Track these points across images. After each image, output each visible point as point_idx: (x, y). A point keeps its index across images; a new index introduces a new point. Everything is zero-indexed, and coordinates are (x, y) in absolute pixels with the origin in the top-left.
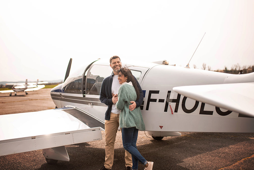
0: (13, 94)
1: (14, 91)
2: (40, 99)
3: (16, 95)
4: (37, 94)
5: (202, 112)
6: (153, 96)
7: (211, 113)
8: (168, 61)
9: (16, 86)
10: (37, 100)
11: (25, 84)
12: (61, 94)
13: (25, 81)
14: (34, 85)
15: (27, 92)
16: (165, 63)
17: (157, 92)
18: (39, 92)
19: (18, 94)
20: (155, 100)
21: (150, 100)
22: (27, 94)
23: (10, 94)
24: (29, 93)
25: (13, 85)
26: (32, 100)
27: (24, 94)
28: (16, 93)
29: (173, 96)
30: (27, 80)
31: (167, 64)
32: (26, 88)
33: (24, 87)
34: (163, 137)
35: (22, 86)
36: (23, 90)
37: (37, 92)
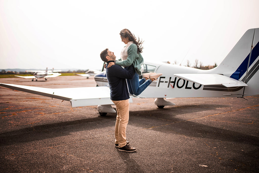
0: (34, 80)
1: (36, 77)
2: (62, 84)
3: (37, 81)
5: (186, 88)
6: (162, 80)
7: (190, 88)
8: (170, 62)
9: (37, 73)
10: (59, 84)
11: (45, 71)
12: (103, 78)
13: (45, 69)
14: (49, 72)
15: (46, 79)
16: (168, 63)
17: (164, 78)
18: (55, 79)
19: (38, 80)
20: (163, 82)
21: (160, 82)
22: (46, 80)
23: (32, 79)
24: (48, 79)
25: (35, 72)
26: (55, 84)
27: (44, 80)
28: (37, 79)
29: (173, 80)
30: (47, 68)
31: (170, 63)
32: (46, 75)
33: (44, 74)
34: (164, 106)
36: (42, 76)
37: (53, 79)
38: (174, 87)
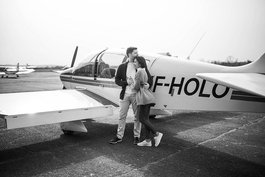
0: (5, 76)
1: (6, 73)
2: (33, 82)
3: (7, 77)
4: (28, 76)
5: (201, 95)
6: (160, 81)
7: (208, 96)
8: (170, 54)
9: (7, 69)
10: (30, 82)
11: (16, 67)
12: (71, 77)
13: (17, 64)
14: (23, 68)
15: (18, 75)
16: (168, 55)
17: (164, 78)
18: (29, 75)
19: (9, 76)
20: (161, 84)
21: (157, 84)
22: (18, 76)
23: (2, 76)
24: (20, 76)
25: (5, 68)
26: (25, 82)
27: (15, 76)
28: (7, 75)
29: (178, 82)
30: (18, 64)
31: (171, 56)
32: (18, 71)
33: (16, 70)
35: (14, 69)
36: (14, 73)
37: (27, 75)
38: (179, 93)
